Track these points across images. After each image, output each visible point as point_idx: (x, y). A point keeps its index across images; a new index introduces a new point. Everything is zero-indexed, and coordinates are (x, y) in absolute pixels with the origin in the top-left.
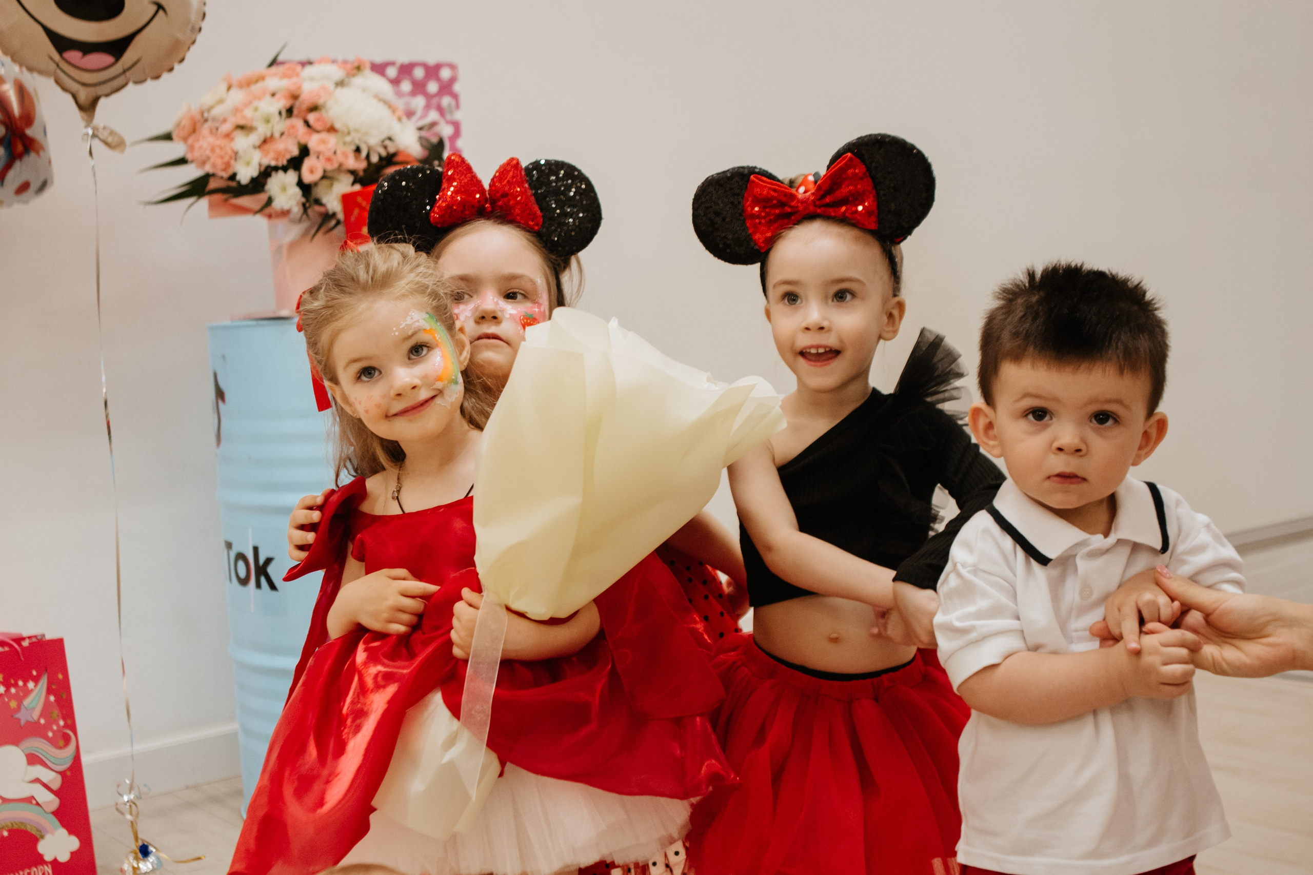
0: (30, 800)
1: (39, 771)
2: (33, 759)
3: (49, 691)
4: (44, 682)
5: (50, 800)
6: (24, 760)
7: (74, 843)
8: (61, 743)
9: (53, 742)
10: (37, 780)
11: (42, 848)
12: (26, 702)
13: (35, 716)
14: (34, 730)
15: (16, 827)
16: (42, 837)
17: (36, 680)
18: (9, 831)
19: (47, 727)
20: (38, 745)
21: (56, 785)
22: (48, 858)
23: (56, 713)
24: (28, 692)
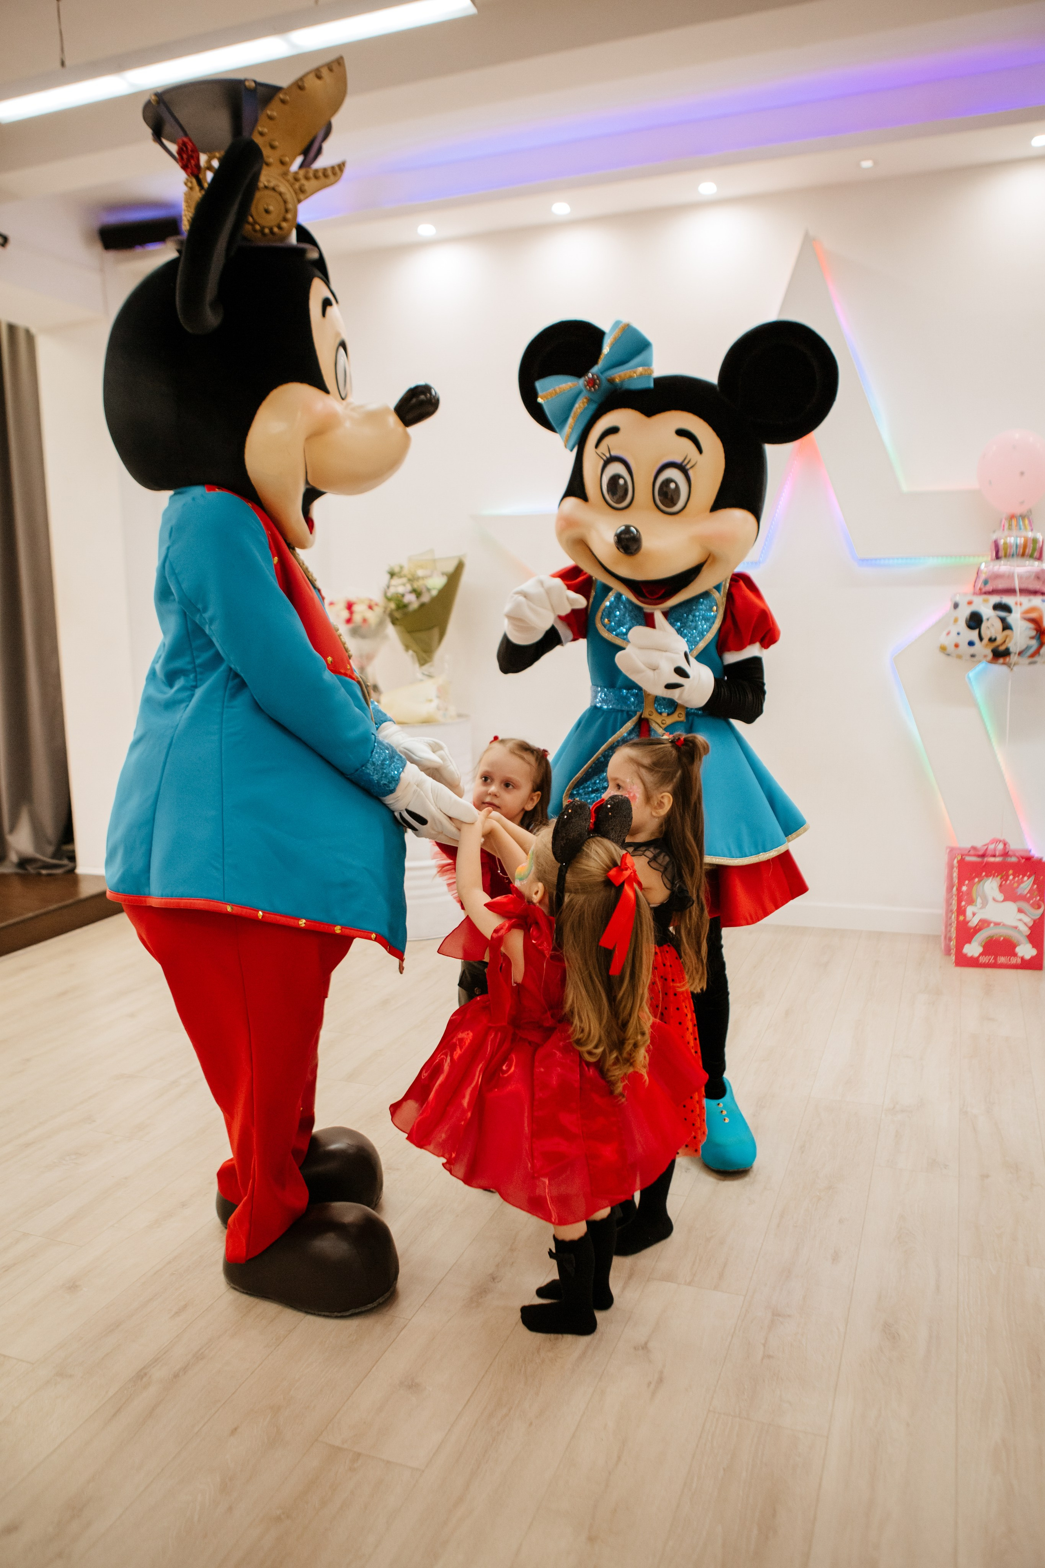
0: (1016, 928)
1: (1022, 916)
2: (1020, 911)
3: (1034, 883)
4: (1032, 878)
5: (1027, 931)
6: (1016, 910)
7: (1034, 952)
8: (1036, 907)
9: (1032, 906)
10: (1020, 920)
11: (1018, 950)
12: (1022, 885)
13: (1026, 892)
14: (1022, 898)
15: (1007, 937)
16: (1019, 945)
17: (1029, 877)
18: (1004, 939)
19: (1031, 898)
20: (1024, 905)
21: (1031, 924)
22: (1020, 954)
23: (1036, 893)
24: (1022, 882)
